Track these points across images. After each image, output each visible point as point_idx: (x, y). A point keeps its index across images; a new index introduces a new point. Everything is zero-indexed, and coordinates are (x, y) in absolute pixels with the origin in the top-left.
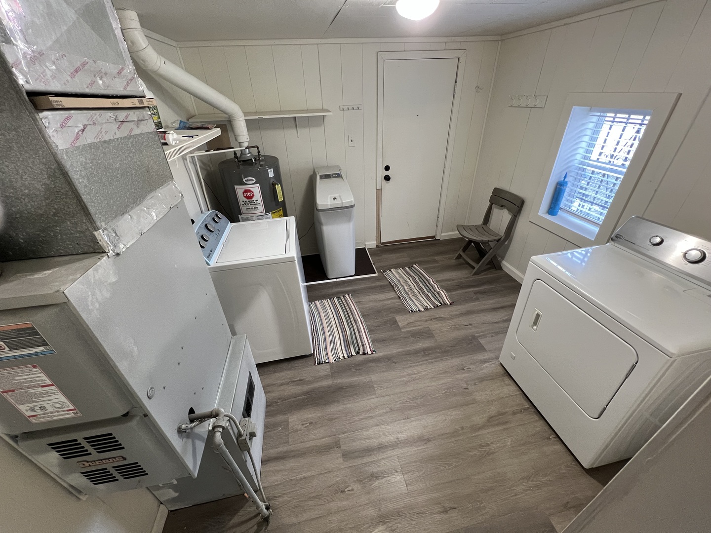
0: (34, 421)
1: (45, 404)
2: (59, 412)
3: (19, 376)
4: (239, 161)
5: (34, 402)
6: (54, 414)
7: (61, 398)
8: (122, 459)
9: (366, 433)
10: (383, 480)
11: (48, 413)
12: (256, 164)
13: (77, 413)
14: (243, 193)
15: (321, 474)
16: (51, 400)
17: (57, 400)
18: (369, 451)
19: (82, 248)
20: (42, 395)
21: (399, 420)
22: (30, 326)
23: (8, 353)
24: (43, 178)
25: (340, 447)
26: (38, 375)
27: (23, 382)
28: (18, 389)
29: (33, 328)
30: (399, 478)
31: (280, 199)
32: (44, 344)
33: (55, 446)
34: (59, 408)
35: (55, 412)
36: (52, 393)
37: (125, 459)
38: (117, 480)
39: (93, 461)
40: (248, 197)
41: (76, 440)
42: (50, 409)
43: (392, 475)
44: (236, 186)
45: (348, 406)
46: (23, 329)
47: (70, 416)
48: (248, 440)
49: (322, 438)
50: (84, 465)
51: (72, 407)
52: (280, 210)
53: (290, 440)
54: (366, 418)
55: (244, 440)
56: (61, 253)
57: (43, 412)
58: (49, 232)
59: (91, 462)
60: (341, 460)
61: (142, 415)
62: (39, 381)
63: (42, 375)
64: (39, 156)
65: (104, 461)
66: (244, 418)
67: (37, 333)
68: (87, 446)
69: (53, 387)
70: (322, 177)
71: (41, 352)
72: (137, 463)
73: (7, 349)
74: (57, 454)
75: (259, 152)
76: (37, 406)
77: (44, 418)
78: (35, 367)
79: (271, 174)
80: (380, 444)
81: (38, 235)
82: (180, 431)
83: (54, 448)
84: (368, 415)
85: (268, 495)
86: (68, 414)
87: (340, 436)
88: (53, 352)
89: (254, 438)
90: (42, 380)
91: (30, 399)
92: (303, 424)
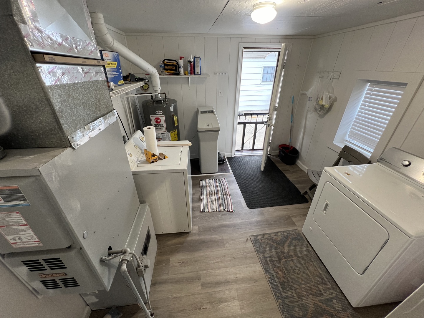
0: (14, 246)
1: (22, 236)
2: (29, 242)
3: (8, 218)
4: (153, 101)
5: (16, 234)
6: (26, 243)
7: (31, 233)
8: (65, 275)
9: (217, 272)
10: (226, 304)
11: (23, 242)
12: (163, 103)
13: (40, 244)
14: (155, 119)
15: (187, 296)
16: (25, 234)
17: (28, 235)
18: (218, 284)
19: (54, 144)
20: (20, 231)
21: (238, 265)
22: (17, 188)
23: (3, 204)
24: (36, 101)
25: (200, 279)
26: (19, 218)
27: (10, 222)
28: (7, 226)
29: (18, 189)
30: (236, 303)
31: (176, 124)
32: (24, 200)
33: (26, 263)
34: (30, 240)
35: (27, 242)
36: (26, 230)
37: (66, 275)
38: (61, 287)
39: (47, 274)
40: (157, 122)
41: (38, 260)
42: (24, 240)
43: (232, 301)
44: (151, 116)
45: (207, 253)
46: (13, 190)
47: (36, 245)
48: (143, 270)
49: (190, 272)
50: (42, 276)
51: (37, 240)
52: (176, 131)
53: (170, 272)
54: (218, 262)
55: (140, 269)
56: (42, 146)
57: (20, 241)
58: (36, 133)
59: (46, 275)
60: (200, 288)
61: (79, 248)
62: (19, 222)
63: (21, 218)
64: (34, 88)
65: (54, 275)
66: (142, 255)
67: (20, 193)
68: (45, 265)
69: (27, 227)
70: (202, 112)
71: (22, 204)
72: (74, 278)
73: (2, 201)
74: (26, 268)
75: (166, 96)
76: (17, 237)
77: (21, 244)
78: (18, 213)
79: (172, 109)
80: (225, 280)
81: (30, 134)
82: (102, 261)
83: (25, 264)
84: (219, 260)
85: (153, 307)
86: (35, 244)
87: (201, 272)
88: (29, 205)
89: (147, 269)
90: (21, 222)
91: (13, 232)
92: (178, 263)
